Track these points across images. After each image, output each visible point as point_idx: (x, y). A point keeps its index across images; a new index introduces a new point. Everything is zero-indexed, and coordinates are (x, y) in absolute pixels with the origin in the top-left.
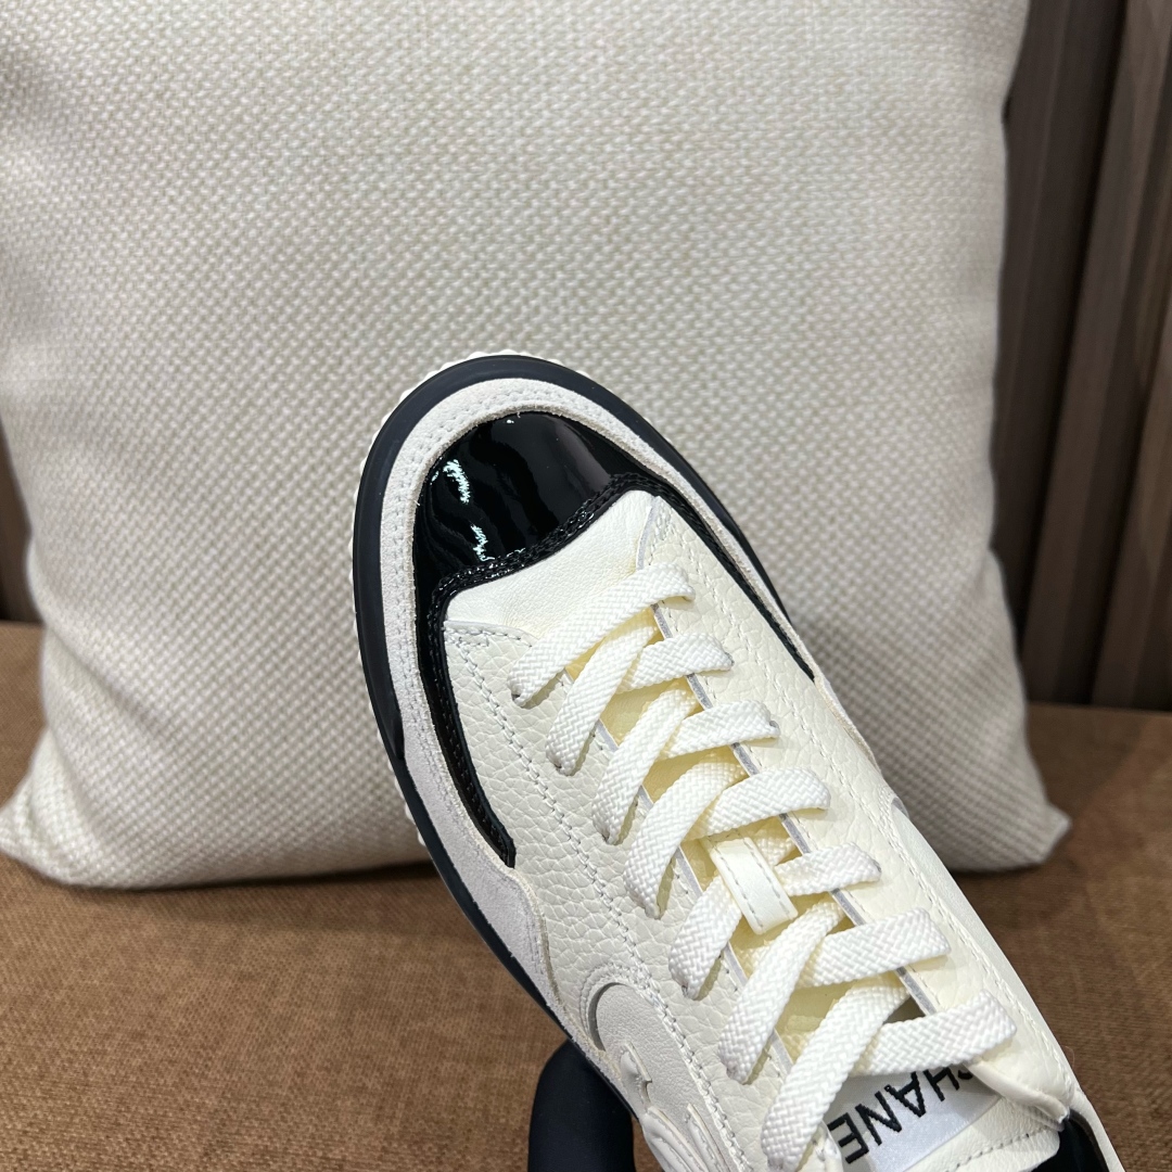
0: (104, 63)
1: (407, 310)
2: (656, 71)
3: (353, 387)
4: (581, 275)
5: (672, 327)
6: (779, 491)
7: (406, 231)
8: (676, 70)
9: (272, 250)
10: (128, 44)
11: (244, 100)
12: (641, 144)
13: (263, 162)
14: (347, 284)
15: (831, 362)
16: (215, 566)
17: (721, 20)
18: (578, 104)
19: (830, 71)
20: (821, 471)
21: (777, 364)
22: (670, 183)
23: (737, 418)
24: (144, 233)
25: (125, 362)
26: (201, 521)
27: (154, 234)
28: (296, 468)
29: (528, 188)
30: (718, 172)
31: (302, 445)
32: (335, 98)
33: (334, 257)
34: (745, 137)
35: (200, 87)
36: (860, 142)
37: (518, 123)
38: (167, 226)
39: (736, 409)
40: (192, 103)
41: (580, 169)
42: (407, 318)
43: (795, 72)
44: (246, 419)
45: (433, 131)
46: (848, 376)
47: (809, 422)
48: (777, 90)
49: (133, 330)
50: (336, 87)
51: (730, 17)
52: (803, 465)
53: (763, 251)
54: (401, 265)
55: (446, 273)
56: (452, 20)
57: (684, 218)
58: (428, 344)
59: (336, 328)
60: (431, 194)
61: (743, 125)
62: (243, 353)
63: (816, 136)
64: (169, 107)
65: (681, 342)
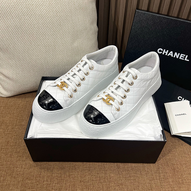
2: (54, 4)
3: (26, 41)
6: (74, 49)
7: (29, 24)
8: (56, 4)
9: (15, 27)
13: (11, 17)
14: (24, 30)
16: (15, 61)
19: (73, 2)
26: (12, 57)
28: (22, 50)
31: (22, 48)
33: (22, 27)
36: (78, 10)
37: (40, 11)
42: (31, 33)
43: (69, 3)
46: (79, 36)
53: (68, 23)
54: (29, 27)
58: (34, 36)
59: (23, 35)
65: (61, 34)
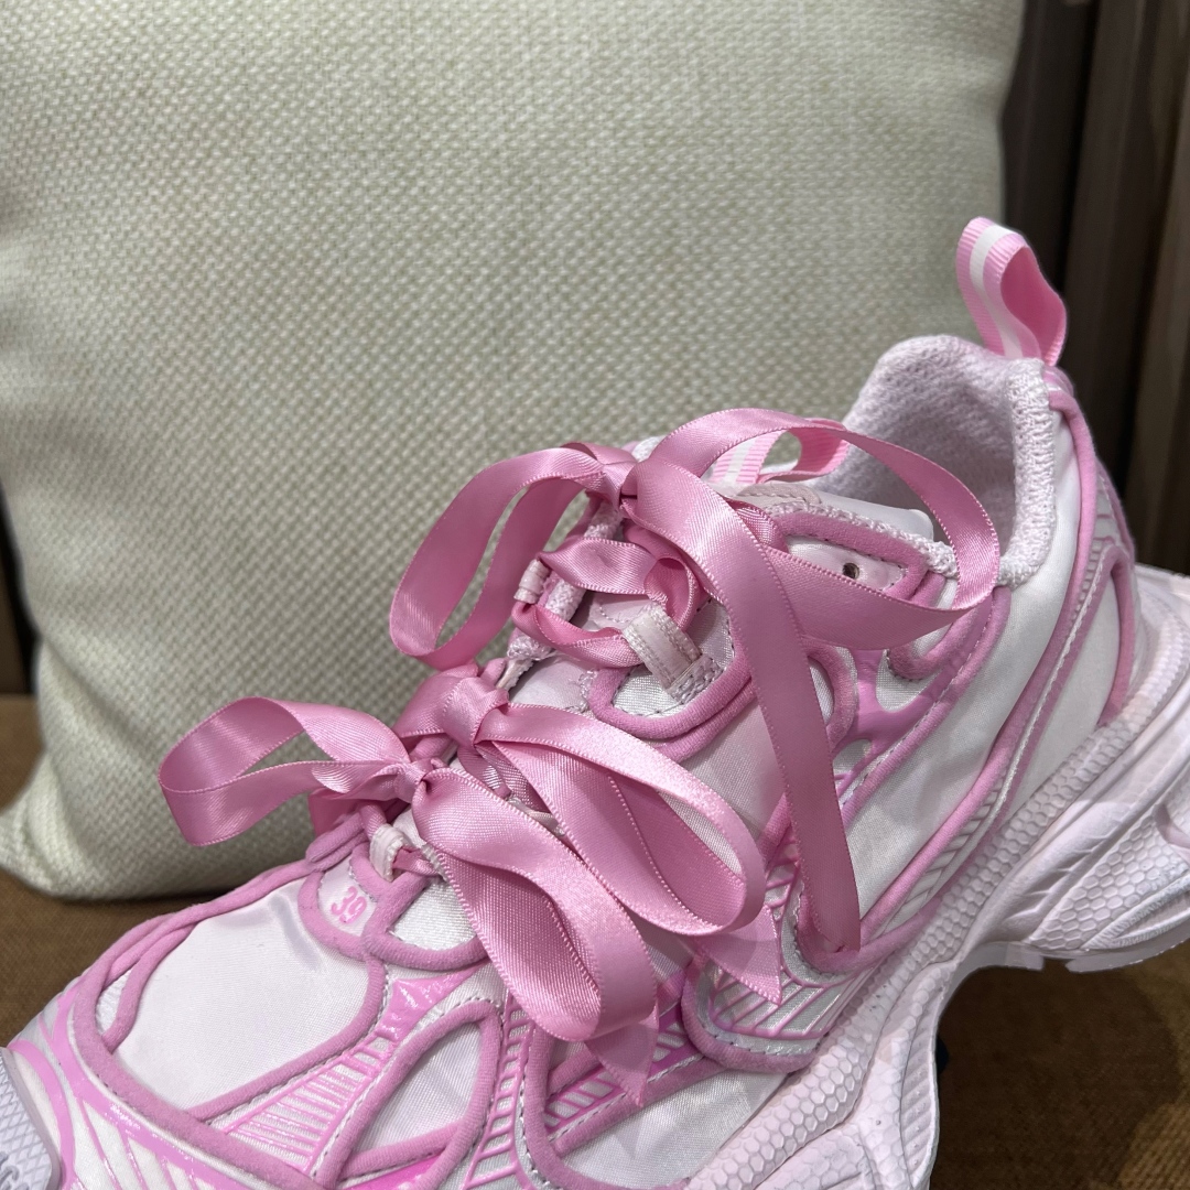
0: (87, 62)
1: (389, 307)
2: (640, 67)
3: (334, 385)
4: (563, 272)
5: (655, 323)
8: (661, 66)
9: (255, 248)
10: (110, 41)
11: (227, 98)
12: (625, 138)
13: (246, 160)
14: (330, 281)
15: (815, 360)
16: (196, 571)
17: (707, 16)
18: (561, 100)
19: (815, 68)
21: (761, 361)
22: (654, 178)
24: (127, 233)
25: (108, 363)
26: (183, 524)
27: (135, 235)
28: (276, 469)
29: (510, 184)
30: (702, 168)
31: (282, 446)
32: (319, 94)
33: (317, 254)
34: (729, 133)
35: (182, 84)
37: (502, 118)
38: (150, 226)
40: (175, 100)
41: (564, 163)
42: (389, 315)
43: (780, 69)
44: (227, 420)
45: (416, 128)
46: (833, 375)
48: (762, 86)
49: (115, 333)
50: (320, 84)
51: (715, 13)
53: (746, 248)
54: (383, 261)
55: (429, 271)
56: (437, 15)
57: (667, 213)
58: (410, 341)
59: (317, 325)
60: (414, 191)
61: (727, 122)
62: (225, 352)
63: (800, 133)
64: (151, 105)
65: (664, 339)
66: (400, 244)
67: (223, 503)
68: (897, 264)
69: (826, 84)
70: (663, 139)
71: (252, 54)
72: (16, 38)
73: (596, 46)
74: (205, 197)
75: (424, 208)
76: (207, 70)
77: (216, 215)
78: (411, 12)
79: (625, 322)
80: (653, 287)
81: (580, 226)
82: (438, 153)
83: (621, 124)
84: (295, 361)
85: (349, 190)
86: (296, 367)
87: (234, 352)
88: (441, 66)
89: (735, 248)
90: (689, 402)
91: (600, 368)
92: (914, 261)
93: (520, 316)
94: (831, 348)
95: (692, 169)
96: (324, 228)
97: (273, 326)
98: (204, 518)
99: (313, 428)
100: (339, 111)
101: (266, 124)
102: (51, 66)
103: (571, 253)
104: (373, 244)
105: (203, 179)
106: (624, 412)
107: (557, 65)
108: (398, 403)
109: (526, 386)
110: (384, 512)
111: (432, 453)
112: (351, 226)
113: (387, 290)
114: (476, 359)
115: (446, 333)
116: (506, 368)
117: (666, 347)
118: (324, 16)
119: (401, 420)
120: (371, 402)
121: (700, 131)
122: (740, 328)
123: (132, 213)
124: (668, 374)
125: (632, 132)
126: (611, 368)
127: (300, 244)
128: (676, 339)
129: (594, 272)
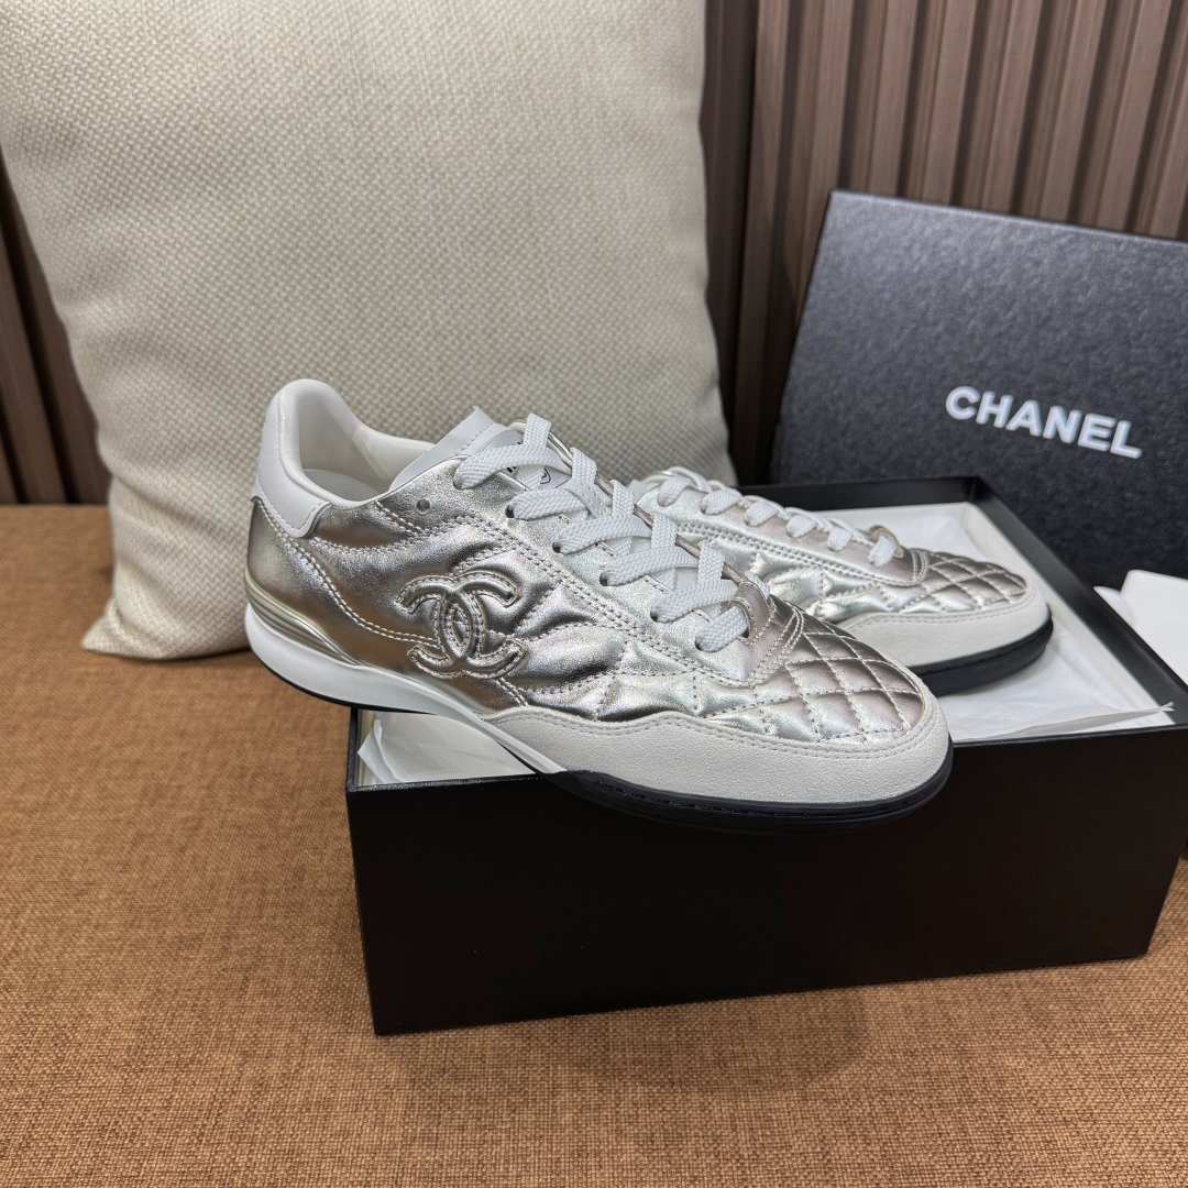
0: (156, 110)
4: (469, 228)
5: (525, 257)
10: (171, 98)
11: (253, 128)
12: (496, 150)
15: (615, 274)
18: (457, 127)
20: (616, 339)
21: (586, 276)
23: (567, 309)
27: (199, 216)
29: (432, 177)
30: (542, 165)
32: (310, 125)
39: (565, 304)
40: (218, 131)
44: (269, 327)
47: (606, 310)
48: (569, 116)
49: (190, 277)
50: (310, 119)
52: (605, 335)
55: (389, 229)
56: (375, 78)
57: (525, 192)
60: (375, 182)
61: (553, 138)
64: (203, 135)
66: (370, 214)
67: (271, 379)
68: (654, 216)
69: (605, 114)
70: (518, 150)
71: (266, 102)
72: (103, 96)
73: (473, 96)
74: (244, 190)
75: (382, 192)
76: (238, 113)
77: (251, 201)
78: (361, 76)
79: (507, 258)
80: (522, 236)
81: (476, 201)
82: (387, 160)
83: (493, 141)
84: (311, 287)
85: (335, 183)
86: (312, 291)
87: (271, 284)
88: (382, 108)
89: (565, 211)
90: (548, 302)
91: (496, 285)
92: (663, 215)
93: (446, 255)
94: (623, 267)
95: (537, 166)
96: (322, 206)
97: (294, 267)
98: (257, 390)
99: (326, 328)
100: (324, 135)
101: (280, 144)
102: (130, 113)
103: (472, 217)
104: (353, 215)
105: (241, 179)
106: (512, 310)
107: (451, 107)
108: (378, 310)
109: (454, 297)
110: (375, 376)
111: (402, 339)
112: (339, 204)
113: (365, 241)
114: (422, 282)
115: (403, 267)
116: (441, 287)
117: (532, 271)
118: (308, 78)
119: (380, 320)
120: (361, 311)
121: (539, 144)
122: (572, 258)
123: (196, 201)
124: (535, 287)
125: (500, 146)
126: (502, 284)
127: (308, 216)
128: (537, 265)
129: (487, 228)
